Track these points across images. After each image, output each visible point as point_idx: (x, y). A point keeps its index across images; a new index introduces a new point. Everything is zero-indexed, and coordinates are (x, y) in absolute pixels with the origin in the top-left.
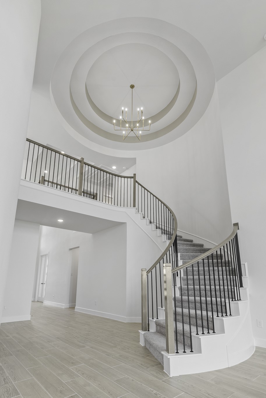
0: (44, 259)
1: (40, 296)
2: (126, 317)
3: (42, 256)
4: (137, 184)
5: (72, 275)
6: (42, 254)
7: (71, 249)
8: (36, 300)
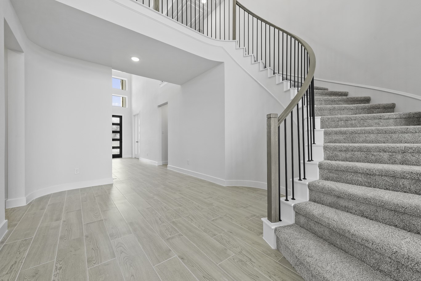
0: (136, 118)
1: (136, 153)
2: (225, 180)
3: (135, 116)
4: (237, 7)
5: (163, 133)
6: (134, 114)
7: (159, 106)
8: (134, 157)
